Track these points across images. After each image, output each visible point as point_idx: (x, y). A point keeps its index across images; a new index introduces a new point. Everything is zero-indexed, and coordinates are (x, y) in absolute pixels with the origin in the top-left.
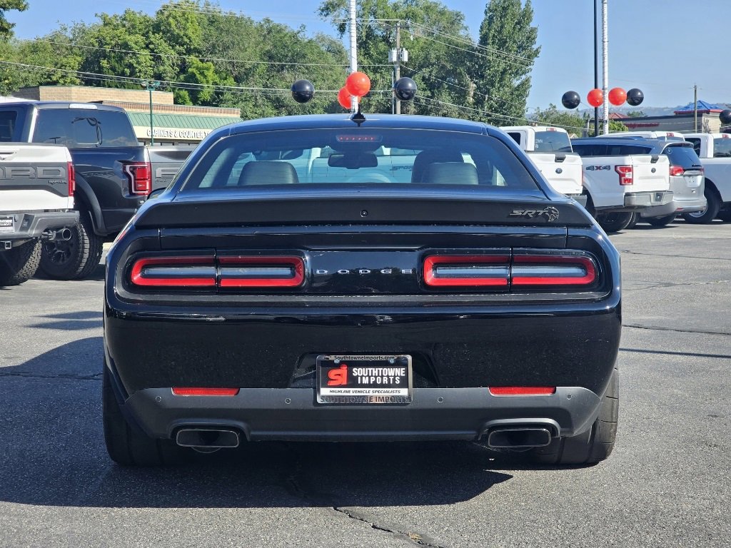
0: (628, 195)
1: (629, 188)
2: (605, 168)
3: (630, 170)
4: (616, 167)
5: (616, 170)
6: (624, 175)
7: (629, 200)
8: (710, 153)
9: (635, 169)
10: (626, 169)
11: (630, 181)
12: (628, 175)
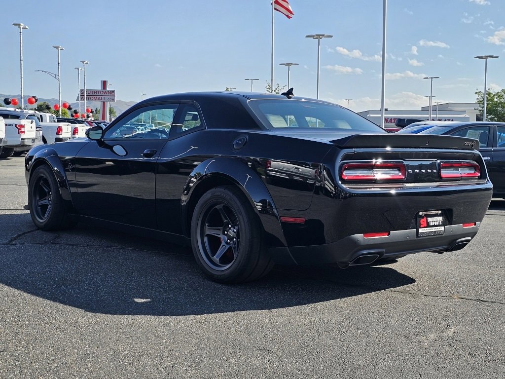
0: (22, 139)
1: (23, 136)
2: (10, 125)
3: (23, 127)
4: (16, 125)
5: (16, 126)
6: (21, 129)
7: (24, 142)
8: (48, 121)
9: (26, 126)
10: (22, 126)
11: (23, 132)
12: (23, 129)
